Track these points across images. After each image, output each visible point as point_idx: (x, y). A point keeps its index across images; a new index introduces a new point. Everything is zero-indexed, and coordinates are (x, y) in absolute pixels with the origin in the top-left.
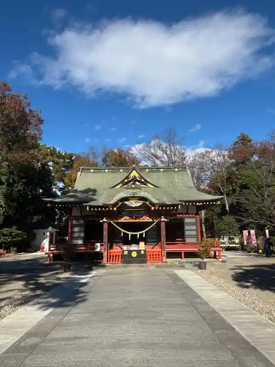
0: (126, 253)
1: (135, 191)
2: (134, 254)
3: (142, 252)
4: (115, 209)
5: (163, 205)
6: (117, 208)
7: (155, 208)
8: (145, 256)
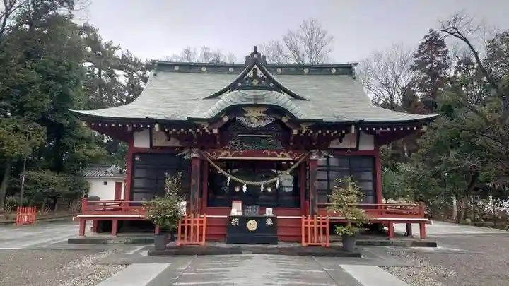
0: (235, 222)
1: (259, 92)
2: (252, 225)
3: (269, 222)
4: (215, 131)
5: (318, 124)
6: (220, 129)
7: (299, 132)
8: (273, 228)
